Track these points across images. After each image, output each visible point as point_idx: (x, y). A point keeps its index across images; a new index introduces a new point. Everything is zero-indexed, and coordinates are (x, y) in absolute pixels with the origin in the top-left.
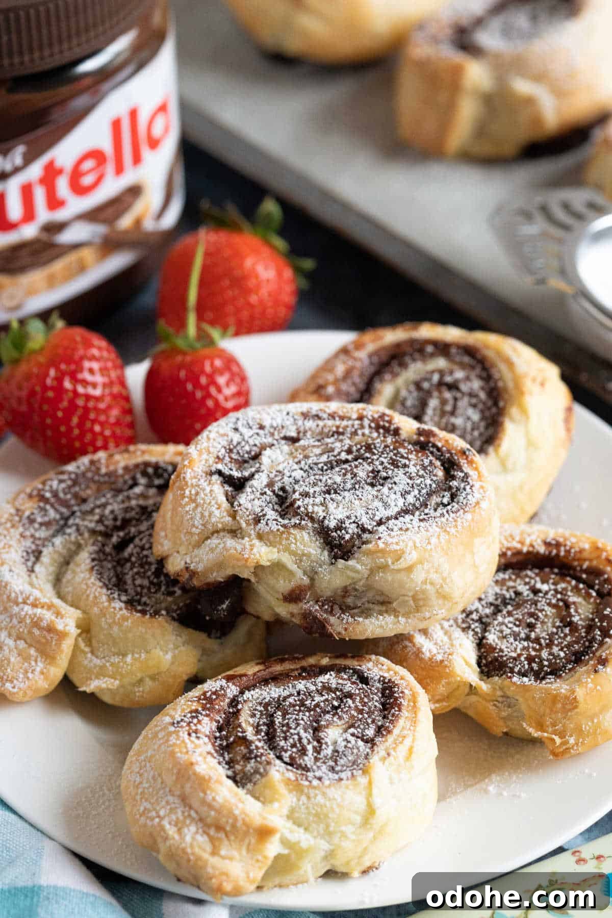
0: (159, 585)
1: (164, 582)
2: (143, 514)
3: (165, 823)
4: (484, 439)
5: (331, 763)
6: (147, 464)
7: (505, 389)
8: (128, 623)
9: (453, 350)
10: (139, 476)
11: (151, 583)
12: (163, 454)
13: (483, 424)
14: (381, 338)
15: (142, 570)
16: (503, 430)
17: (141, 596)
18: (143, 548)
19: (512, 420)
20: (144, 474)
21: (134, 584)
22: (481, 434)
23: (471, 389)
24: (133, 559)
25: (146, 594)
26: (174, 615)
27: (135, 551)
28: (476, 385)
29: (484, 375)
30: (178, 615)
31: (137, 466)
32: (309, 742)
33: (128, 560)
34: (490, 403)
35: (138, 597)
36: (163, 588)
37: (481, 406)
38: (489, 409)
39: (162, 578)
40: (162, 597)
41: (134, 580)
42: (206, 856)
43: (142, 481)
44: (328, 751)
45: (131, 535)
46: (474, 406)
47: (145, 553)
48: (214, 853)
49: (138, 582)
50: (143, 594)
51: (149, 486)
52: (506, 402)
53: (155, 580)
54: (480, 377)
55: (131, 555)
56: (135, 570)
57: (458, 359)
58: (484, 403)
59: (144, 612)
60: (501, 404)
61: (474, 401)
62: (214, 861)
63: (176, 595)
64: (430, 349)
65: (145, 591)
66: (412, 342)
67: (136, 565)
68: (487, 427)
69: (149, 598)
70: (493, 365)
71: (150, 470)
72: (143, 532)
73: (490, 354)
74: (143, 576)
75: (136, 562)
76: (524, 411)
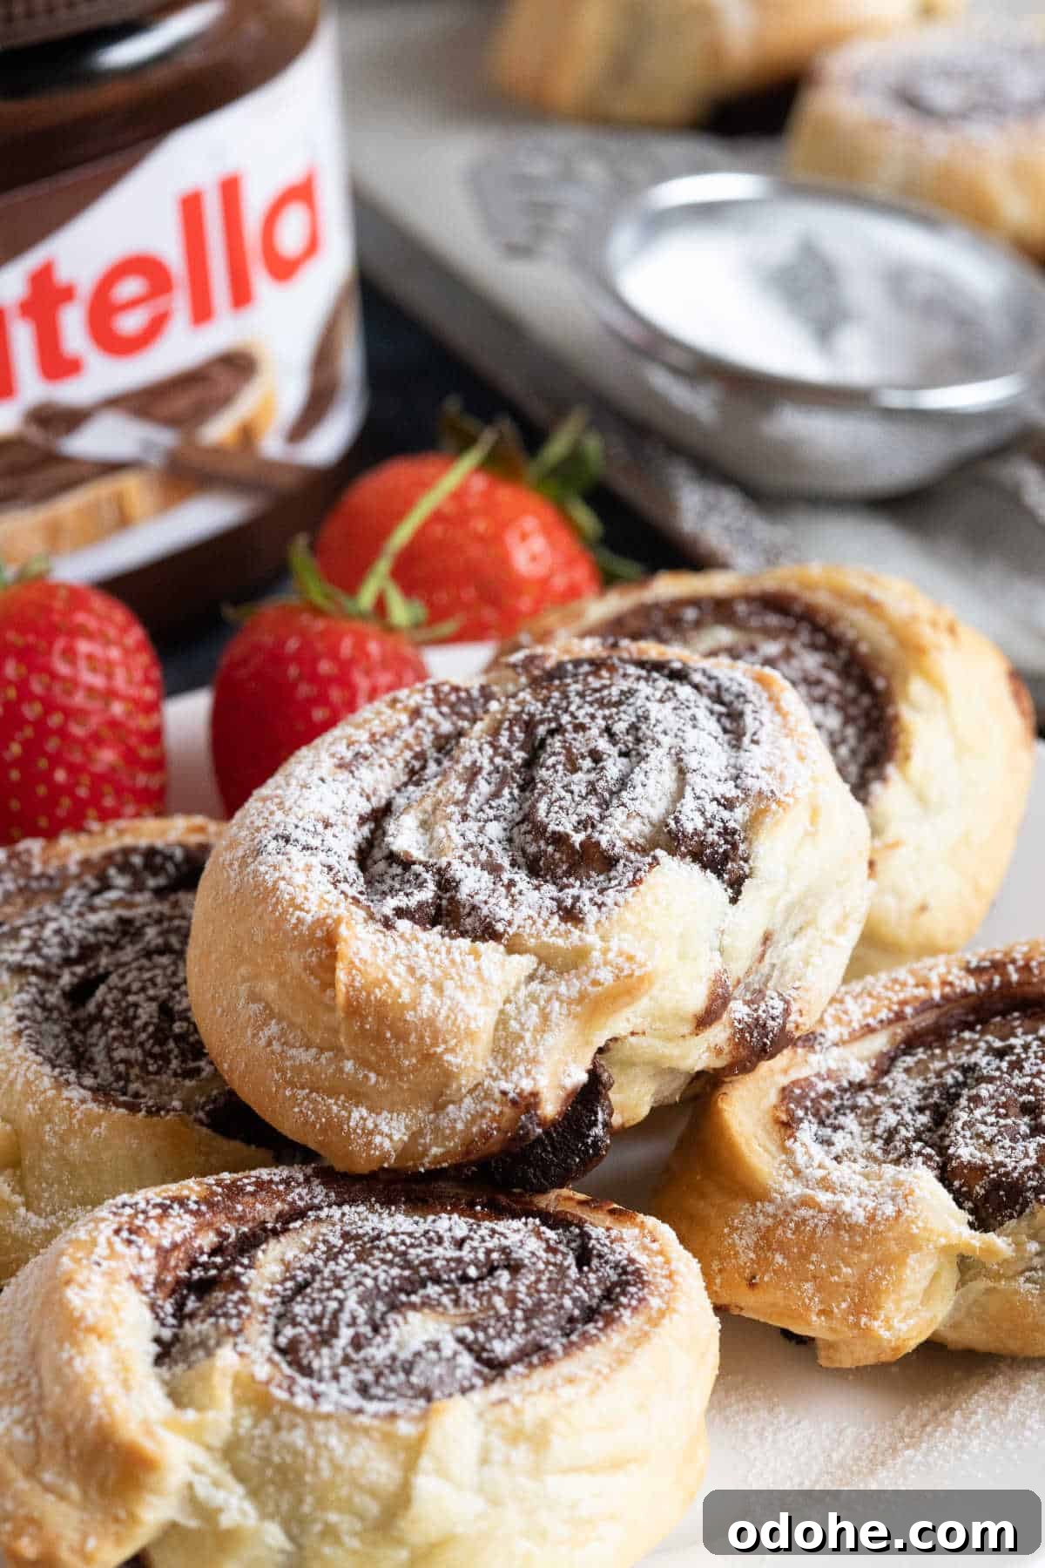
0: (165, 1058)
1: (176, 1052)
2: (125, 933)
4: (861, 758)
6: (127, 852)
7: (877, 656)
8: (101, 1130)
9: (741, 608)
10: (112, 872)
11: (149, 1054)
12: (163, 833)
13: (850, 731)
14: (579, 615)
15: (127, 1033)
16: (903, 730)
17: (128, 1081)
18: (126, 991)
19: (916, 708)
20: (125, 867)
21: (111, 1059)
22: (853, 752)
23: (804, 671)
24: (107, 1012)
25: (138, 1077)
26: (201, 1114)
27: (109, 997)
29: (821, 639)
30: (208, 1114)
31: (109, 858)
33: (97, 1017)
34: (851, 690)
35: (122, 1083)
36: (175, 1064)
37: (834, 698)
38: (854, 701)
39: (171, 1044)
40: (173, 1082)
41: (109, 1050)
43: (121, 881)
45: (101, 970)
47: (131, 998)
49: (121, 1053)
50: (132, 1077)
51: (137, 887)
52: (888, 678)
53: (157, 1049)
54: (814, 647)
55: (101, 1006)
56: (112, 1032)
57: (754, 622)
58: (840, 692)
59: (133, 1108)
60: (880, 684)
61: (819, 691)
63: (204, 1074)
64: (690, 614)
65: (136, 1071)
66: (644, 611)
67: (114, 1023)
68: (862, 736)
69: (145, 1084)
70: (833, 619)
71: (137, 860)
72: (126, 964)
73: (822, 599)
74: (131, 1042)
75: (112, 1018)
76: (936, 684)
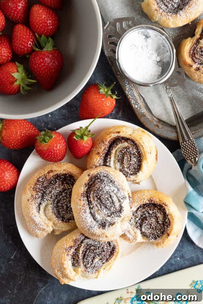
3: (56, 268)
5: (92, 268)
7: (142, 154)
13: (137, 162)
28: (135, 150)
29: (136, 147)
32: (90, 262)
34: (138, 156)
35: (63, 216)
38: (138, 158)
39: (68, 211)
42: (61, 278)
44: (93, 265)
46: (135, 157)
48: (62, 278)
62: (62, 279)
64: (123, 141)
